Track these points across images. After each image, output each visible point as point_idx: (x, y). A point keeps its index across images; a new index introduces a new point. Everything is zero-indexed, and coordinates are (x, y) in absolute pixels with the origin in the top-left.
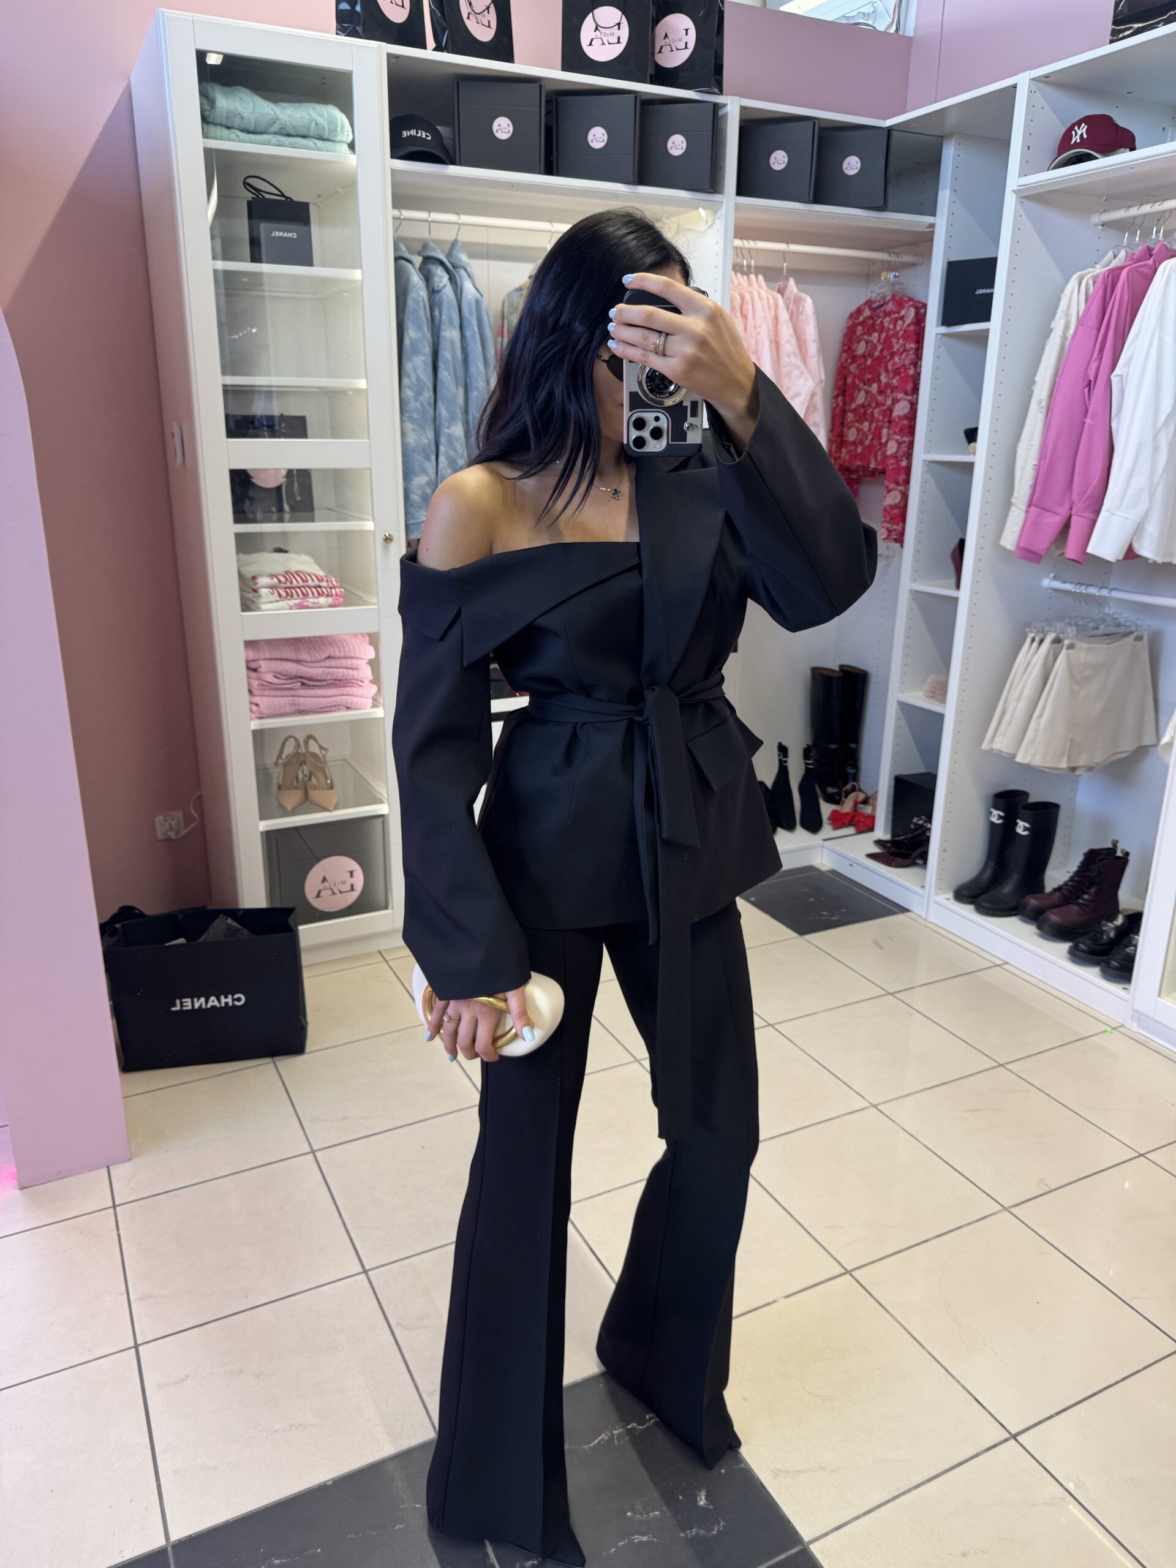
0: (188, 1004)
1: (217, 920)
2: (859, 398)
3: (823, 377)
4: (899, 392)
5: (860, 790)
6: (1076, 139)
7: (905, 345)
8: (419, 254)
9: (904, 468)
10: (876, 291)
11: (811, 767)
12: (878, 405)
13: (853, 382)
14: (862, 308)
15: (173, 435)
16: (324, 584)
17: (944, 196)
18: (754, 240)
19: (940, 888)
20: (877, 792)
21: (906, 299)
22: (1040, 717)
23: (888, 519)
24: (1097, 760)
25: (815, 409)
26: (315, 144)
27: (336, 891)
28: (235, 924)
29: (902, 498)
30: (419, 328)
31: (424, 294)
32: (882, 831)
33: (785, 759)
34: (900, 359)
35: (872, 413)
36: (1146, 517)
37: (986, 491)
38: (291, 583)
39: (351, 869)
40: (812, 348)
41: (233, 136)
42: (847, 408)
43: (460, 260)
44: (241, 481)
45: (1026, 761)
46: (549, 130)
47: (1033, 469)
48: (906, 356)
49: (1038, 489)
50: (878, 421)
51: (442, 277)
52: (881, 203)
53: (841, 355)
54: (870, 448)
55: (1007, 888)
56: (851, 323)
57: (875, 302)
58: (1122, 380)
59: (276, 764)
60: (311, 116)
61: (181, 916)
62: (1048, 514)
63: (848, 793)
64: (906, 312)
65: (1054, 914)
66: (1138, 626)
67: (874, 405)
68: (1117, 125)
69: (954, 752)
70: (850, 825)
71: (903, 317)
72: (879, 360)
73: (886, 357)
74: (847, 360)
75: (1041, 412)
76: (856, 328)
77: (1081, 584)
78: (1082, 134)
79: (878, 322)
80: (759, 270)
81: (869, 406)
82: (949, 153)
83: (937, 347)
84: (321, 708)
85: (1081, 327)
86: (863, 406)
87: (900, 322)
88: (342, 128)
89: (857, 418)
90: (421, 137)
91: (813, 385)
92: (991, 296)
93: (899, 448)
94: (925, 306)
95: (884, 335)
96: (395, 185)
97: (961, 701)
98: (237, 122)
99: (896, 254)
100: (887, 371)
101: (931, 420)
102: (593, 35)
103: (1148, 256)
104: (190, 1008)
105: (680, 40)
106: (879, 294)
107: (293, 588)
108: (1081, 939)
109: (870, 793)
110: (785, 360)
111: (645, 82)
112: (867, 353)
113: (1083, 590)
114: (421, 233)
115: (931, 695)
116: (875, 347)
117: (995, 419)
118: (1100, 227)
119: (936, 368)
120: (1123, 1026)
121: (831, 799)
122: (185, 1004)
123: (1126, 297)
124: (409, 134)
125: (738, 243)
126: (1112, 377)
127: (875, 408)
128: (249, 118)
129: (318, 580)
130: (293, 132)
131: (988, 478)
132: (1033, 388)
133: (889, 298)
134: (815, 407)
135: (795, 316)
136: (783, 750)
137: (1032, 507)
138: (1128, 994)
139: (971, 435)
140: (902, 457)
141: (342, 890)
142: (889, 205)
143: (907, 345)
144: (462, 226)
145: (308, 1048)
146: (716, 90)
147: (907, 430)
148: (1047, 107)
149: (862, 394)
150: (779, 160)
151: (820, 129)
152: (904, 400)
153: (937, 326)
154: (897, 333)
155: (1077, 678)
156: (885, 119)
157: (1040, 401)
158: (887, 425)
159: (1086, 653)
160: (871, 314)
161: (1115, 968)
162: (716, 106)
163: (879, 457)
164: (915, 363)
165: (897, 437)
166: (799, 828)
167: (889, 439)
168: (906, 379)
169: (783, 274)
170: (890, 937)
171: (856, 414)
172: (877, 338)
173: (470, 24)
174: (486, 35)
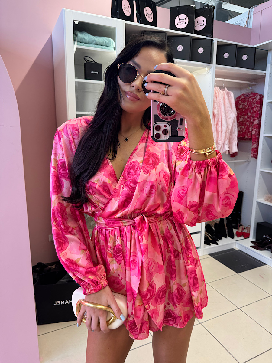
2: (240, 119)
4: (255, 118)
7: (257, 105)
9: (258, 138)
10: (244, 92)
12: (247, 121)
14: (241, 96)
20: (250, 226)
23: (253, 151)
25: (235, 122)
26: (105, 47)
29: (257, 146)
34: (255, 109)
35: (245, 123)
41: (82, 44)
48: (258, 108)
50: (248, 125)
52: (253, 67)
54: (245, 132)
56: (237, 100)
57: (245, 94)
60: (104, 40)
64: (256, 97)
67: (246, 121)
70: (242, 236)
72: (248, 109)
73: (250, 109)
76: (239, 101)
79: (247, 99)
81: (244, 121)
82: (270, 55)
83: (267, 105)
86: (242, 121)
87: (255, 99)
88: (112, 43)
91: (234, 115)
93: (256, 132)
94: (263, 95)
95: (249, 103)
98: (83, 41)
99: (251, 82)
100: (250, 112)
102: (178, 22)
104: (60, 304)
105: (202, 23)
109: (247, 226)
112: (243, 108)
116: (246, 106)
121: (235, 228)
122: (58, 303)
125: (215, 78)
127: (246, 122)
128: (87, 40)
130: (99, 44)
133: (251, 93)
140: (257, 135)
146: (211, 36)
147: (258, 128)
149: (242, 118)
150: (226, 56)
151: (238, 48)
152: (257, 120)
154: (254, 102)
158: (251, 126)
160: (244, 98)
162: (212, 40)
163: (249, 134)
164: (260, 110)
165: (255, 130)
166: (228, 237)
167: (252, 130)
168: (258, 114)
169: (223, 87)
170: (264, 274)
171: (240, 124)
172: (246, 104)
173: (147, 17)
174: (150, 20)
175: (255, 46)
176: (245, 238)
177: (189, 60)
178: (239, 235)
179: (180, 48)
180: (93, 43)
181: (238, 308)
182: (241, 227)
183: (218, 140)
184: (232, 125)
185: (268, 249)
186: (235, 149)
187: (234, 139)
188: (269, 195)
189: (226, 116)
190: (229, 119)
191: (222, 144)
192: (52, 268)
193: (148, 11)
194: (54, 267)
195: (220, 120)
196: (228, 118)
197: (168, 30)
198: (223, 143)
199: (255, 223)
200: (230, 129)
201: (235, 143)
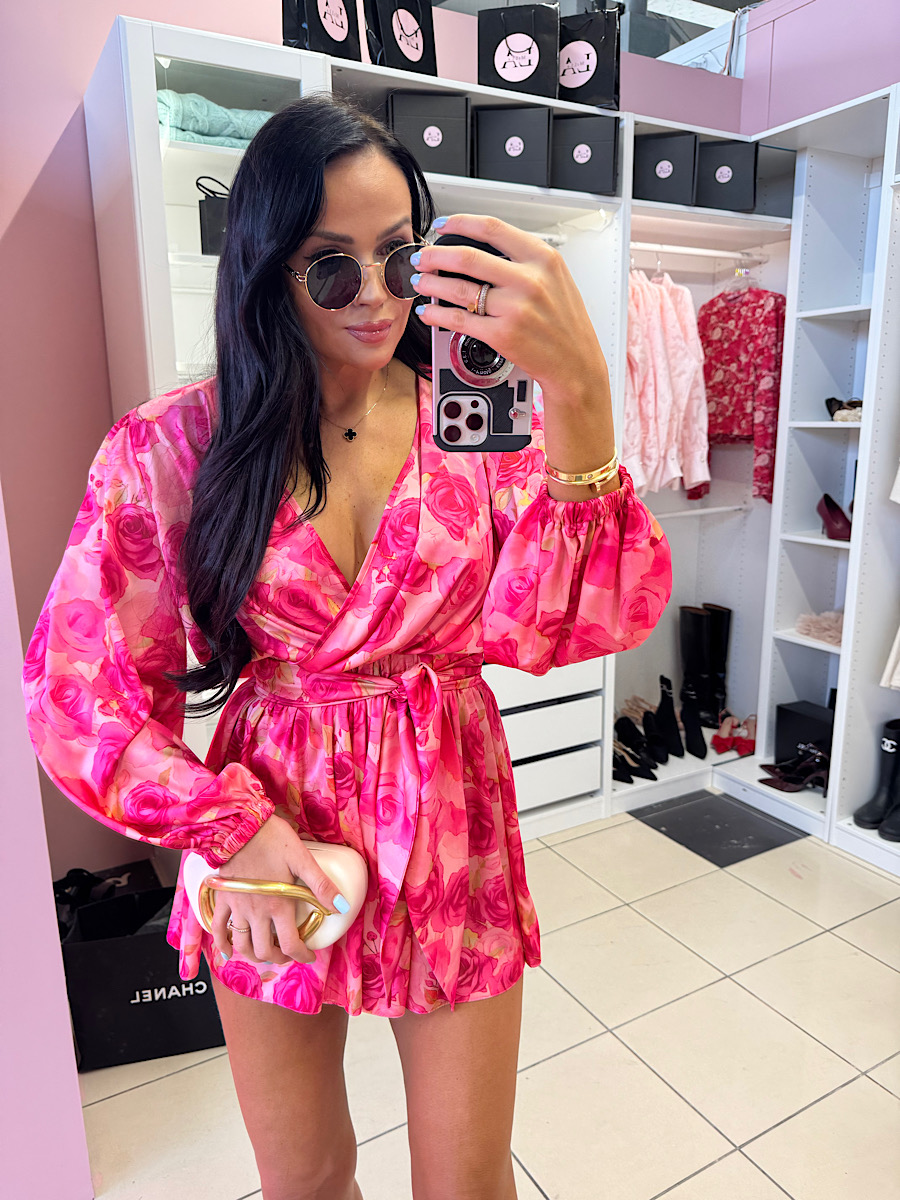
0: (148, 995)
2: (716, 376)
4: (762, 369)
5: (733, 715)
7: (766, 329)
9: (772, 434)
10: (725, 287)
12: (739, 381)
14: (715, 300)
17: (800, 202)
19: (841, 814)
20: (755, 717)
21: (763, 290)
23: (759, 478)
25: (698, 385)
29: (771, 460)
32: (764, 754)
33: (668, 690)
34: (761, 341)
35: (732, 389)
48: (769, 338)
50: (739, 395)
52: (750, 207)
54: (732, 418)
56: (703, 313)
57: (729, 295)
63: (723, 718)
64: (764, 301)
67: (734, 381)
70: (731, 749)
71: (763, 305)
72: (738, 343)
73: (745, 340)
76: (710, 317)
79: (735, 311)
81: (729, 382)
82: (804, 167)
83: (798, 329)
86: (721, 383)
87: (759, 310)
89: (715, 393)
91: (696, 364)
93: (765, 417)
94: (782, 295)
95: (742, 322)
98: (192, 125)
99: (748, 254)
100: (747, 352)
101: (794, 392)
102: (506, 59)
104: (150, 999)
105: (582, 64)
106: (733, 288)
109: (747, 718)
111: (554, 99)
112: (723, 338)
116: (733, 333)
119: (796, 347)
121: (709, 724)
122: (145, 996)
127: (735, 384)
128: (203, 121)
130: (244, 135)
131: (875, 441)
133: (746, 290)
135: (676, 304)
136: (664, 681)
139: (830, 404)
140: (768, 424)
142: (756, 209)
143: (769, 329)
146: (614, 106)
147: (772, 402)
149: (721, 373)
150: (664, 169)
151: (702, 144)
152: (769, 376)
153: (798, 311)
154: (757, 319)
156: (751, 135)
158: (751, 398)
160: (726, 305)
162: (617, 120)
163: (743, 425)
164: (776, 345)
165: (764, 408)
166: (687, 754)
167: (754, 409)
168: (769, 358)
169: (659, 271)
170: (803, 866)
171: (715, 391)
172: (734, 325)
173: (402, 45)
174: (414, 55)
175: (754, 138)
176: (743, 755)
177: (545, 184)
178: (721, 746)
179: (515, 146)
180: (226, 132)
181: (727, 977)
182: (728, 720)
183: (647, 446)
184: (691, 394)
185: (814, 787)
186: (700, 474)
187: (698, 442)
188: (814, 617)
189: (670, 368)
190: (679, 375)
191: (660, 457)
192: (118, 885)
193: (404, 22)
194: (124, 881)
195: (651, 379)
196: (677, 372)
197: (472, 87)
198: (662, 454)
199: (771, 707)
200: (683, 408)
201: (700, 452)
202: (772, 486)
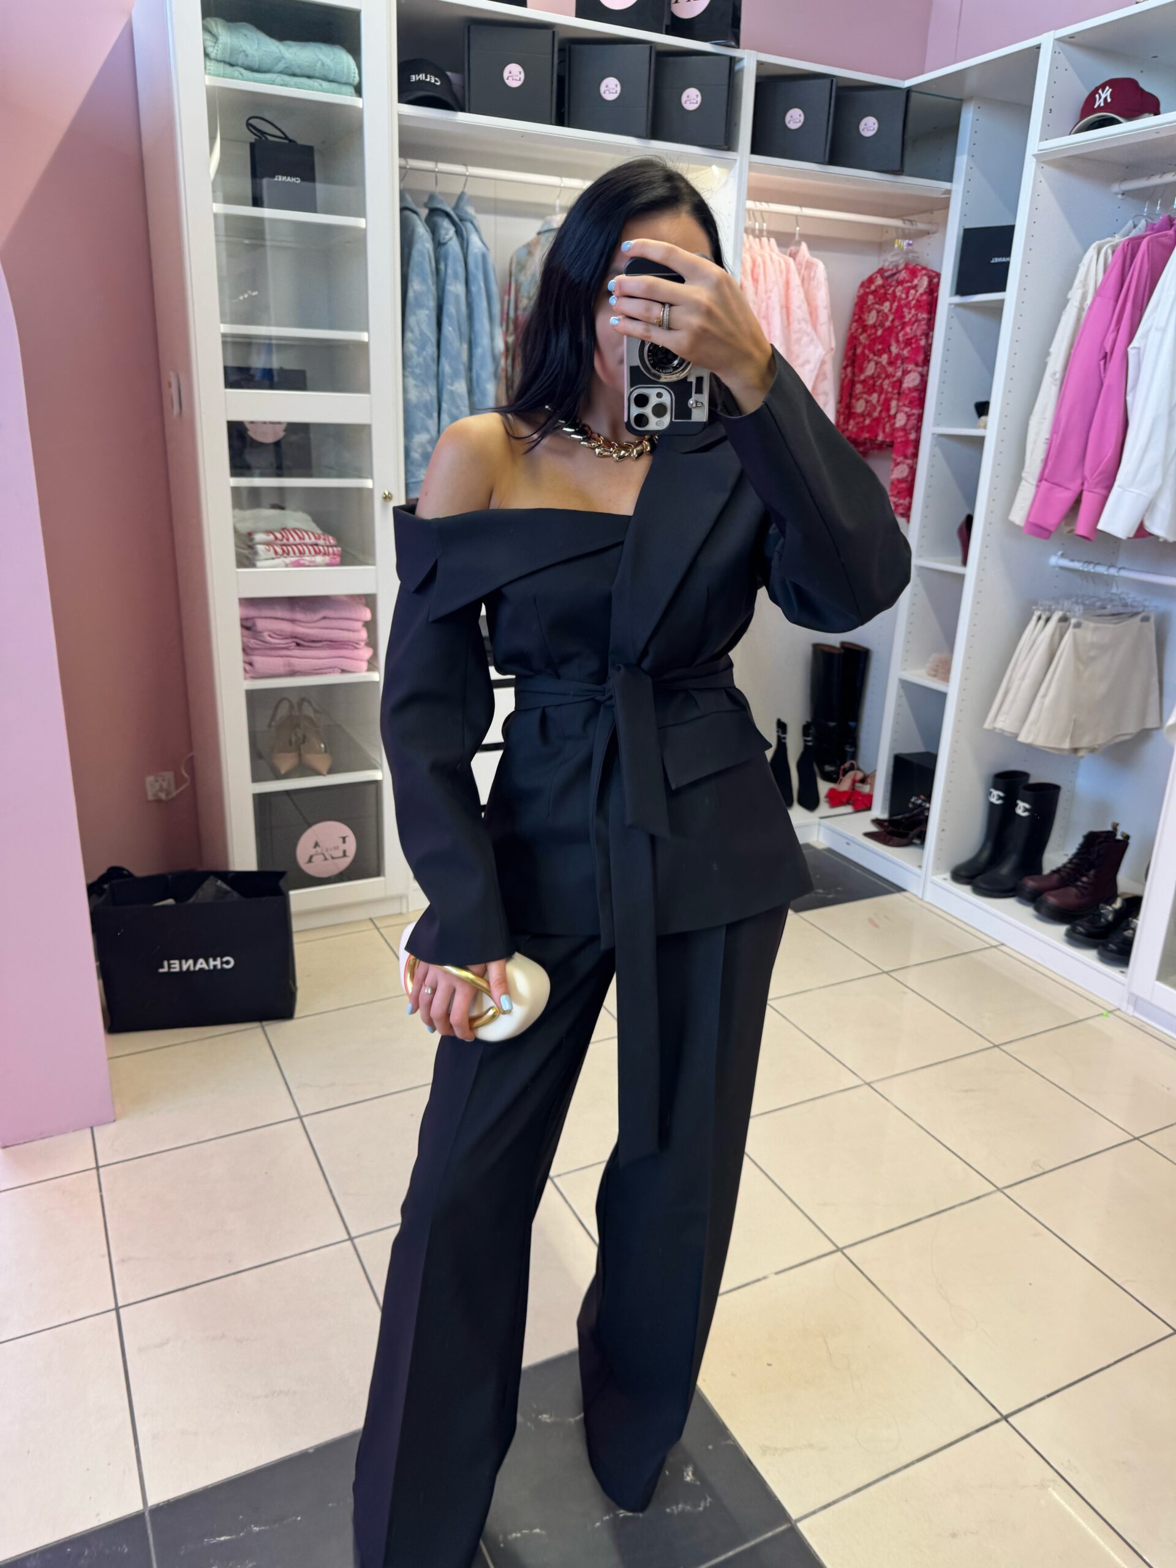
0: (176, 966)
1: (207, 882)
2: (868, 369)
3: (833, 345)
4: (909, 363)
5: (859, 769)
6: (1099, 103)
7: (917, 315)
8: (426, 205)
9: (913, 441)
10: (889, 260)
11: (810, 744)
13: (863, 353)
14: (874, 276)
15: (170, 386)
16: (321, 542)
17: (962, 162)
18: (767, 202)
19: (938, 869)
20: (875, 771)
21: (919, 267)
22: (1044, 696)
24: (1100, 741)
25: (825, 378)
26: (321, 85)
27: (328, 857)
28: (224, 886)
29: (910, 472)
30: (424, 281)
31: (429, 245)
32: (879, 810)
33: (784, 736)
34: (911, 329)
35: (881, 385)
36: (1159, 492)
37: (997, 464)
38: (288, 540)
39: (344, 835)
40: (823, 315)
41: (236, 74)
42: (856, 379)
43: (466, 213)
44: (238, 433)
45: (1029, 741)
46: (561, 80)
47: (1046, 443)
48: (918, 326)
49: (1050, 464)
50: (887, 393)
51: (447, 230)
52: (897, 167)
53: (851, 325)
54: (877, 421)
55: (1005, 870)
56: (862, 292)
57: (888, 270)
58: (1139, 354)
59: (270, 726)
60: (317, 56)
61: (170, 877)
62: (1058, 489)
63: (845, 772)
64: (919, 281)
65: (1051, 896)
66: (1145, 606)
67: (883, 376)
68: (1142, 91)
69: (956, 731)
70: (847, 803)
71: (916, 286)
72: (890, 330)
73: (897, 327)
74: (856, 330)
75: (1055, 385)
76: (867, 296)
77: (1089, 563)
78: (1106, 99)
79: (890, 291)
80: (771, 234)
81: (879, 377)
82: (969, 117)
83: (950, 317)
84: (316, 670)
85: (1098, 298)
86: (872, 377)
87: (912, 292)
88: (348, 70)
89: (866, 390)
90: (430, 82)
91: (824, 353)
92: (1008, 264)
93: (908, 420)
94: (938, 275)
95: (896, 304)
96: (403, 130)
97: (965, 679)
98: (241, 59)
99: (911, 221)
100: (898, 341)
101: (941, 392)
103: (1169, 227)
104: (177, 970)
106: (892, 262)
107: (290, 545)
108: (1078, 922)
109: (868, 772)
110: (795, 326)
111: (662, 33)
112: (877, 324)
113: (1091, 568)
114: (429, 186)
115: (933, 673)
116: (887, 317)
117: (1007, 391)
118: (1120, 196)
119: (948, 339)
120: (1119, 1009)
121: (829, 777)
122: (173, 966)
123: (1146, 267)
124: (417, 79)
125: (750, 204)
126: (1129, 349)
127: (884, 379)
128: (253, 56)
129: (315, 538)
130: (298, 71)
131: (998, 452)
132: (1047, 360)
133: (901, 267)
134: (825, 374)
135: (806, 281)
136: (782, 726)
137: (1044, 482)
138: (1126, 977)
139: (982, 409)
140: (911, 429)
141: (334, 856)
142: (906, 169)
143: (919, 314)
144: (469, 178)
145: (297, 1014)
146: (733, 43)
147: (917, 403)
148: (1070, 68)
149: (872, 365)
150: (795, 118)
151: (839, 89)
152: (915, 371)
153: (951, 296)
154: (909, 302)
155: (1081, 658)
156: (904, 79)
157: (1055, 374)
158: (896, 396)
159: (1092, 632)
160: (884, 283)
161: (1112, 951)
162: (735, 59)
163: (887, 430)
164: (925, 336)
165: (907, 409)
166: (796, 804)
167: (898, 410)
168: (917, 350)
169: (795, 239)
170: (886, 917)
171: (865, 386)
172: (888, 308)
175: (906, 84)
176: (857, 810)
177: (645, 136)
178: (836, 799)
179: (610, 89)
180: (278, 68)
182: (851, 774)
197: (567, 19)
199: (889, 756)
202: (910, 503)
